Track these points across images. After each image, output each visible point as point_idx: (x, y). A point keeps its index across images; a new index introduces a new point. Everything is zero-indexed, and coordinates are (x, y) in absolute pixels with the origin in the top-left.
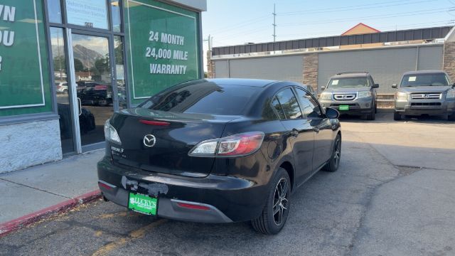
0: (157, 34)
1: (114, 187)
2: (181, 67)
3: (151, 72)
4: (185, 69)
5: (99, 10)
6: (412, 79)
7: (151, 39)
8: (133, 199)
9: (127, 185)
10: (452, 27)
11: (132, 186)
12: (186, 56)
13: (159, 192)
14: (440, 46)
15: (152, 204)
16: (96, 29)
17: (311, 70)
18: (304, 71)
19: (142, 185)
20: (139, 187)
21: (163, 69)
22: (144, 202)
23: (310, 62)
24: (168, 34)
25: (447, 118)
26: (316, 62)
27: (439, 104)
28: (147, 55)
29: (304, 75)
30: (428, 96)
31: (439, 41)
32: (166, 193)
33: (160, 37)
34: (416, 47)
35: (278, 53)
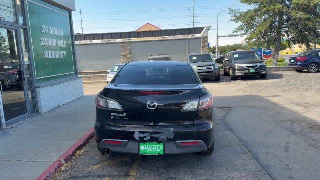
0: (47, 27)
1: (126, 141)
2: (63, 52)
3: (46, 57)
4: (65, 54)
5: (7, 7)
6: (195, 58)
7: (43, 32)
8: (143, 147)
9: (140, 138)
10: (204, 28)
11: (145, 137)
12: (65, 44)
13: (168, 138)
14: (199, 38)
15: (160, 148)
16: (7, 22)
17: (126, 53)
18: (122, 54)
19: (154, 136)
20: (152, 137)
21: (56, 55)
22: (152, 147)
23: (125, 48)
24: (54, 27)
25: (214, 79)
26: (129, 48)
27: (212, 72)
28: (42, 44)
29: (122, 57)
30: (206, 68)
31: (198, 36)
32: (172, 138)
33: (49, 30)
34: (187, 39)
35: (99, 41)
